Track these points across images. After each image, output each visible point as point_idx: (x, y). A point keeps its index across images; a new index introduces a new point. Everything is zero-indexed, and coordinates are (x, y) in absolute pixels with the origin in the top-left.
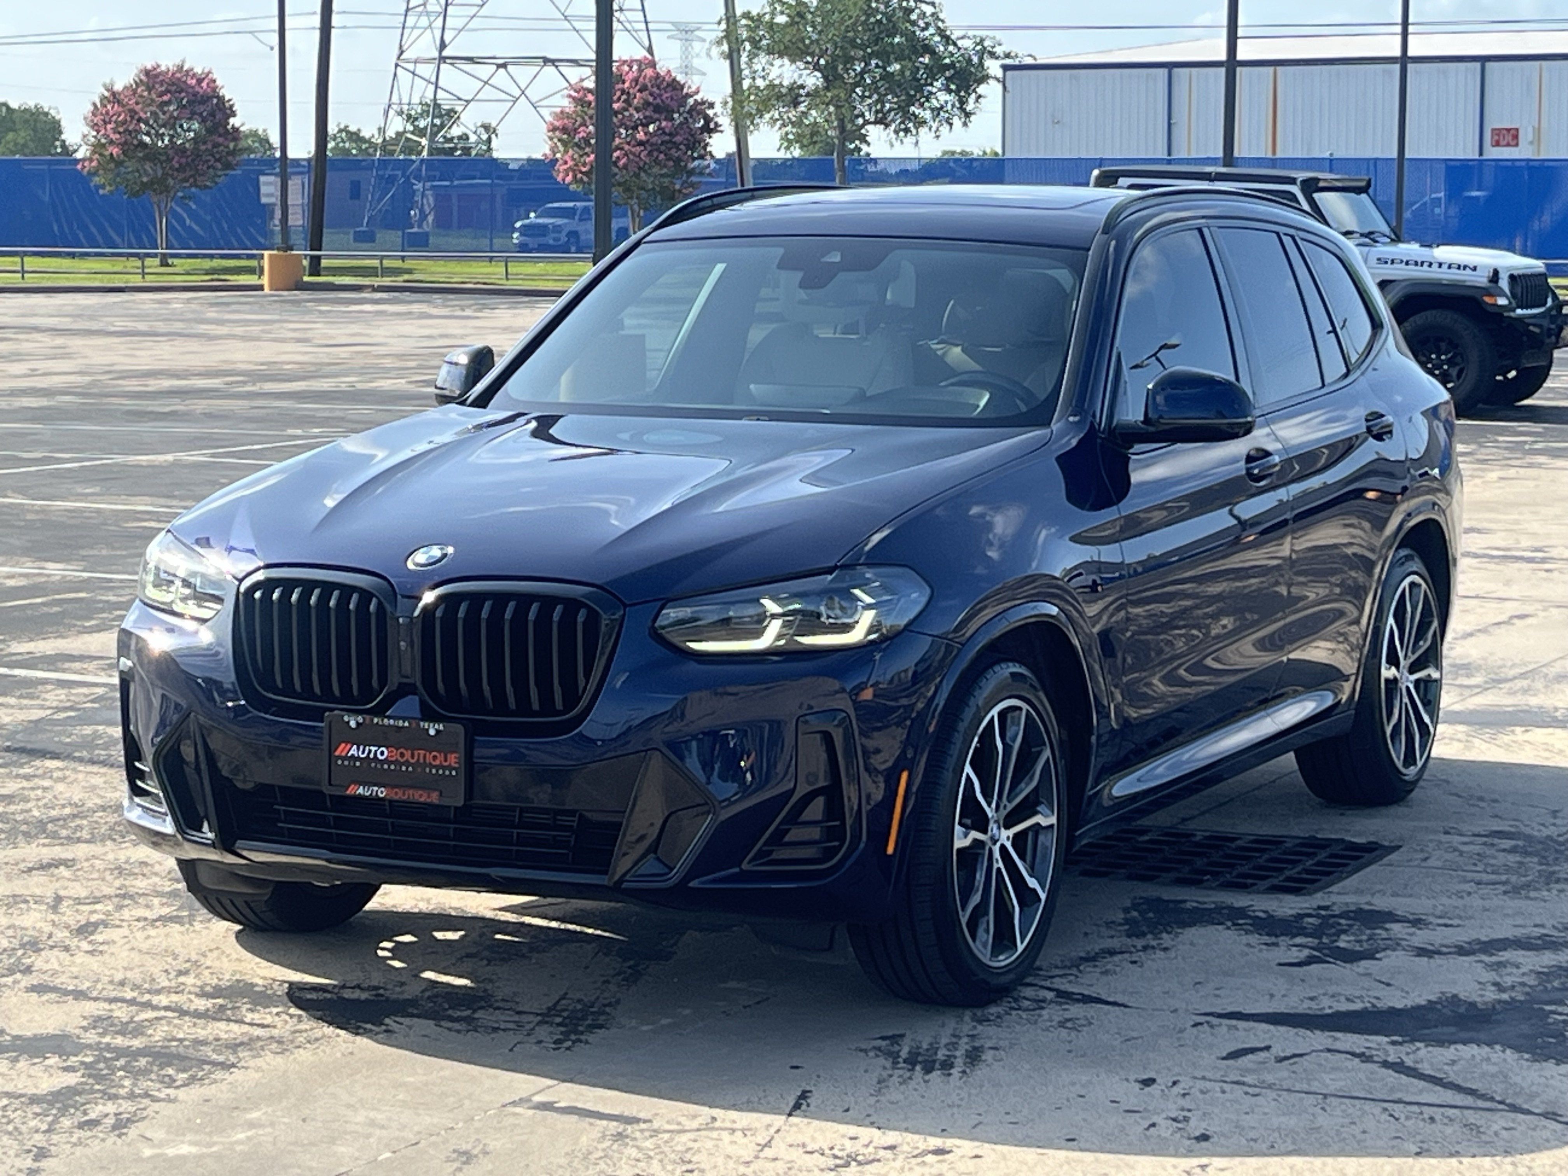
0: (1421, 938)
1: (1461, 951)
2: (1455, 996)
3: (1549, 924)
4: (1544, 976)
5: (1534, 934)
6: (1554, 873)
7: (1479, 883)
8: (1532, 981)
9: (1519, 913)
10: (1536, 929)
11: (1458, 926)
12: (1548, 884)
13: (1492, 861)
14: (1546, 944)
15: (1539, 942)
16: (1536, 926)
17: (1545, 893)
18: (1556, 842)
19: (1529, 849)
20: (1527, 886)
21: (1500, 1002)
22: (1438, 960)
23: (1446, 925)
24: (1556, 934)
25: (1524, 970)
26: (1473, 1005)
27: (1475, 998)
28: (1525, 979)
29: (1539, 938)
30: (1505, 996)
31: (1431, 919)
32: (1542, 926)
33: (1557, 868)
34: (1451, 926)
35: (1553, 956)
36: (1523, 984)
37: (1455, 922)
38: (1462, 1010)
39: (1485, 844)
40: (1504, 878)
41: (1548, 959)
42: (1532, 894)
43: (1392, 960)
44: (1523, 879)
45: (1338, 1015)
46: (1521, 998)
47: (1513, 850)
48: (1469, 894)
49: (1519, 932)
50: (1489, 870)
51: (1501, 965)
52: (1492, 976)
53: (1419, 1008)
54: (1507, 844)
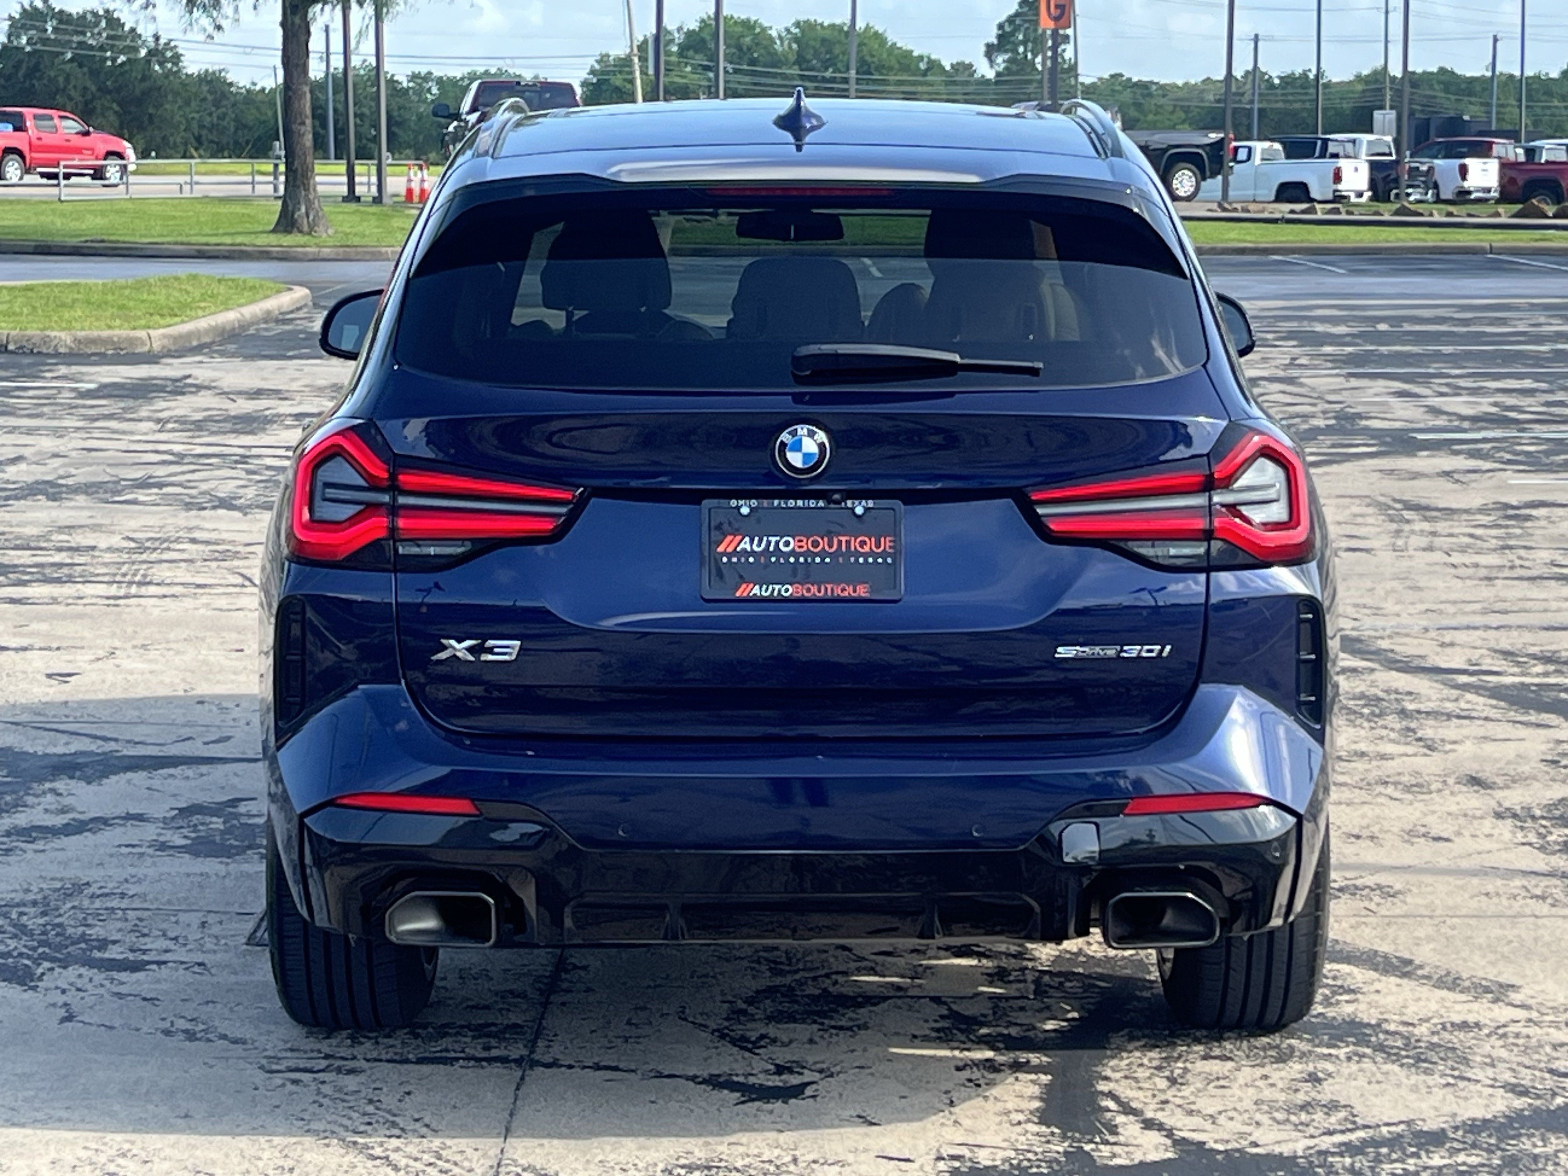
0: (150, 832)
1: (104, 822)
2: (89, 783)
3: (30, 855)
4: (17, 805)
5: (42, 842)
6: (44, 914)
7: (123, 895)
8: (30, 800)
9: (65, 864)
10: (41, 848)
11: (120, 846)
12: (45, 898)
13: (119, 925)
14: (30, 833)
15: (34, 834)
16: (43, 851)
17: (44, 886)
18: (53, 960)
19: (83, 945)
20: (69, 895)
21: (51, 781)
22: (120, 811)
23: (133, 846)
24: (23, 845)
25: (40, 808)
26: (72, 777)
27: (73, 783)
28: (36, 800)
29: (35, 839)
30: (48, 785)
31: (150, 851)
32: (36, 851)
33: (41, 921)
34: (127, 846)
35: (17, 822)
36: (37, 796)
37: (124, 850)
38: (78, 773)
39: (144, 952)
40: (98, 904)
41: (22, 819)
42: (58, 885)
43: (161, 809)
44: (76, 904)
45: (175, 765)
46: (35, 785)
47: (103, 944)
48: (126, 881)
49: (57, 843)
50: (120, 913)
51: (63, 811)
52: (67, 801)
53: (115, 774)
54: (114, 953)
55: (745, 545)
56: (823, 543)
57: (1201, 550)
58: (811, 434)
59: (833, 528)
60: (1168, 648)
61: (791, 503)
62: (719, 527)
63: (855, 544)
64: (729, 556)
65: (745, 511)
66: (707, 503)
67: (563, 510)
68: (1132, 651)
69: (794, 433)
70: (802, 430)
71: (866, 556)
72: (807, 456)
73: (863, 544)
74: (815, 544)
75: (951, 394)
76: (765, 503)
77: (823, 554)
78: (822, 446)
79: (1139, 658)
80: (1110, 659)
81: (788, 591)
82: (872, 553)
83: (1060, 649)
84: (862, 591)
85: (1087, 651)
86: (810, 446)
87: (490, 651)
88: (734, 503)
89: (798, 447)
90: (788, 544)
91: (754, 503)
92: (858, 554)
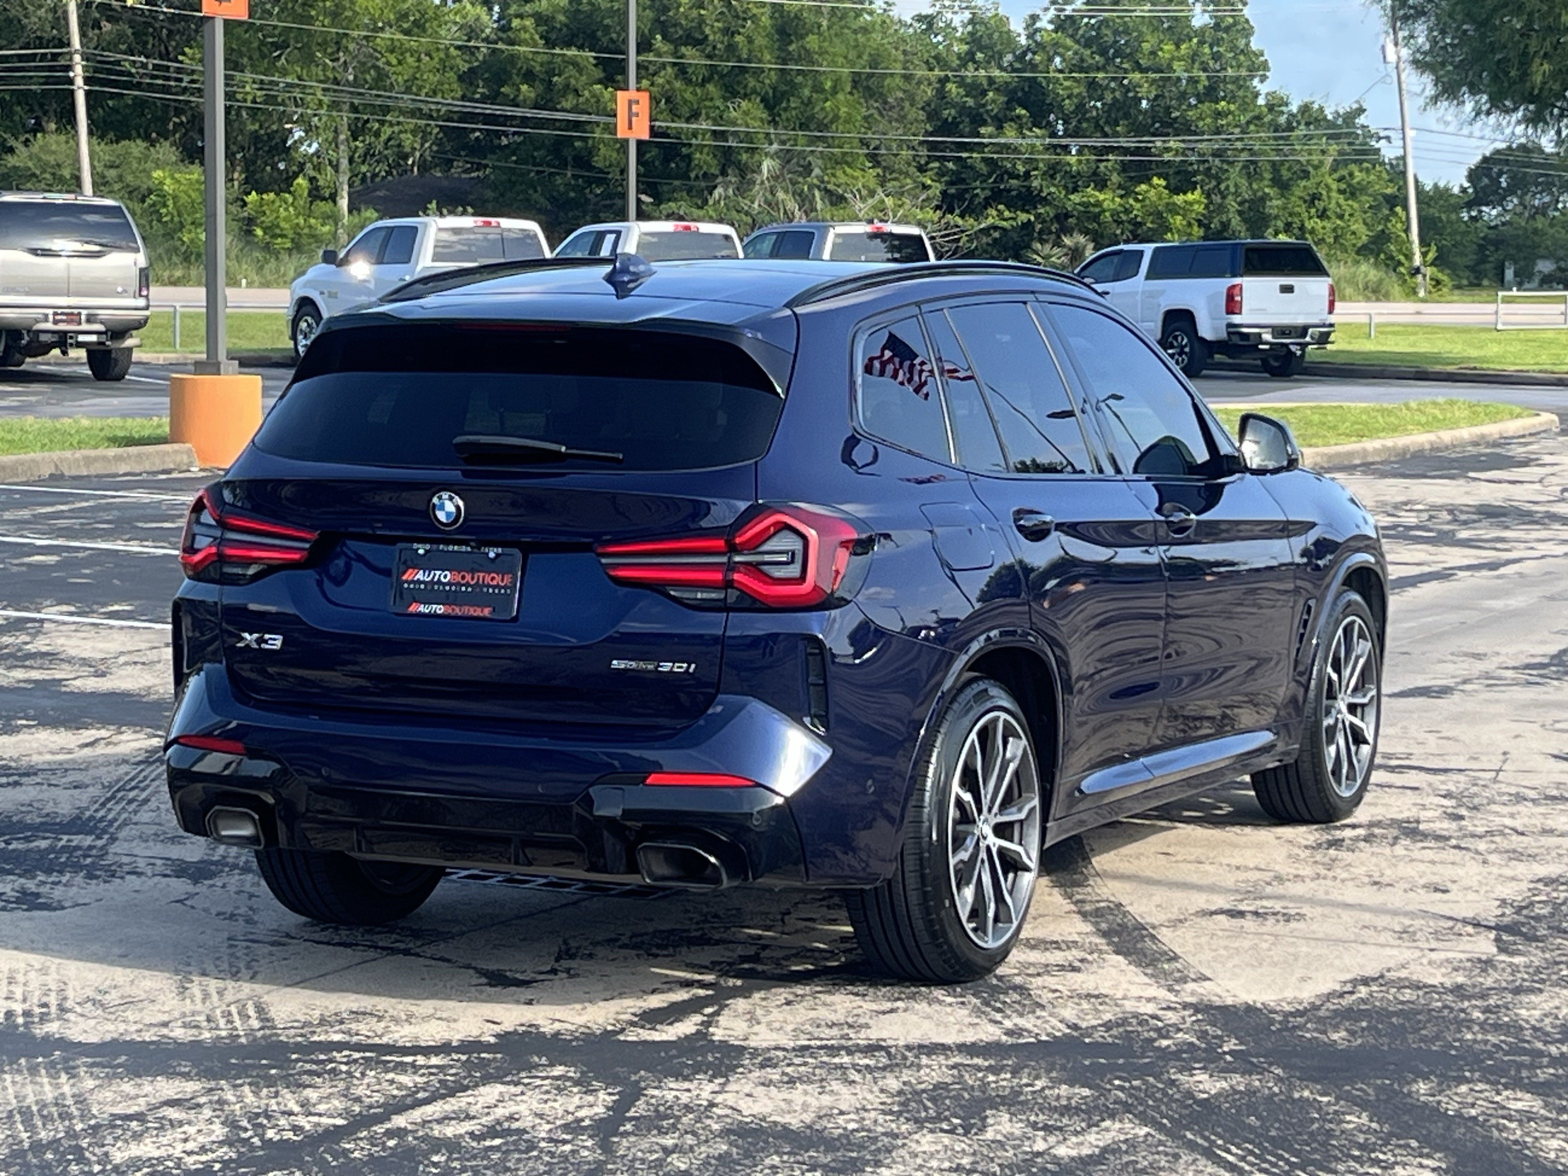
55: (420, 576)
56: (468, 577)
57: (722, 596)
58: (451, 499)
59: (475, 566)
60: (693, 666)
61: (451, 548)
62: (405, 563)
63: (488, 579)
64: (409, 583)
65: (421, 552)
66: (400, 545)
67: (307, 546)
68: (666, 667)
69: (440, 498)
70: (445, 495)
71: (494, 587)
72: (448, 514)
73: (493, 579)
74: (463, 578)
75: (564, 475)
76: (435, 547)
77: (467, 585)
78: (458, 508)
79: (671, 672)
80: (650, 671)
81: (440, 609)
82: (497, 586)
83: (615, 662)
84: (487, 612)
85: (633, 664)
86: (450, 507)
87: (266, 642)
88: (415, 546)
89: (442, 507)
90: (446, 577)
91: (428, 547)
92: (489, 586)
